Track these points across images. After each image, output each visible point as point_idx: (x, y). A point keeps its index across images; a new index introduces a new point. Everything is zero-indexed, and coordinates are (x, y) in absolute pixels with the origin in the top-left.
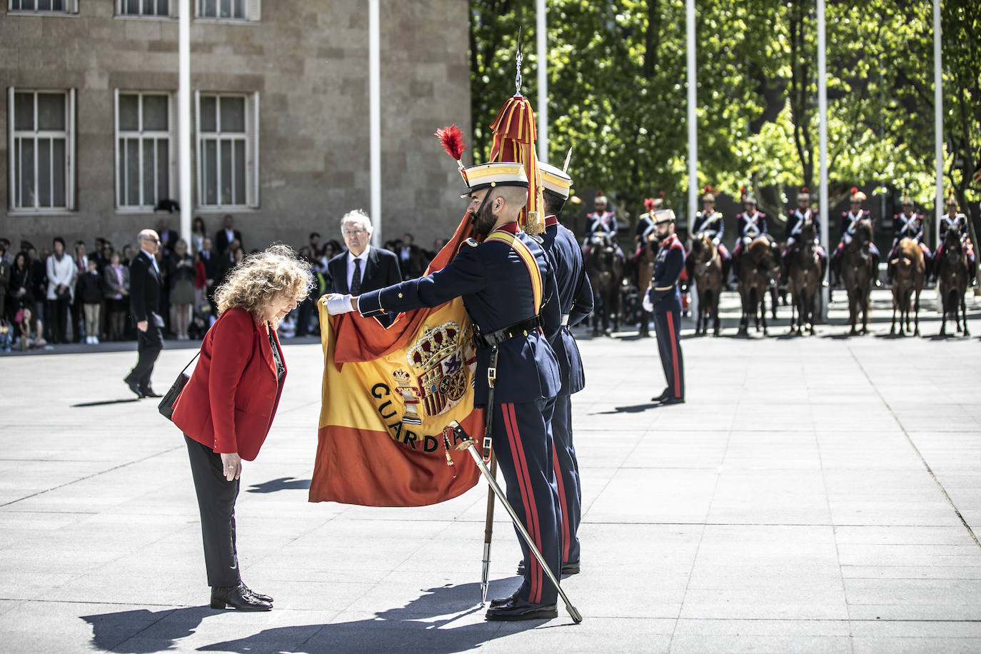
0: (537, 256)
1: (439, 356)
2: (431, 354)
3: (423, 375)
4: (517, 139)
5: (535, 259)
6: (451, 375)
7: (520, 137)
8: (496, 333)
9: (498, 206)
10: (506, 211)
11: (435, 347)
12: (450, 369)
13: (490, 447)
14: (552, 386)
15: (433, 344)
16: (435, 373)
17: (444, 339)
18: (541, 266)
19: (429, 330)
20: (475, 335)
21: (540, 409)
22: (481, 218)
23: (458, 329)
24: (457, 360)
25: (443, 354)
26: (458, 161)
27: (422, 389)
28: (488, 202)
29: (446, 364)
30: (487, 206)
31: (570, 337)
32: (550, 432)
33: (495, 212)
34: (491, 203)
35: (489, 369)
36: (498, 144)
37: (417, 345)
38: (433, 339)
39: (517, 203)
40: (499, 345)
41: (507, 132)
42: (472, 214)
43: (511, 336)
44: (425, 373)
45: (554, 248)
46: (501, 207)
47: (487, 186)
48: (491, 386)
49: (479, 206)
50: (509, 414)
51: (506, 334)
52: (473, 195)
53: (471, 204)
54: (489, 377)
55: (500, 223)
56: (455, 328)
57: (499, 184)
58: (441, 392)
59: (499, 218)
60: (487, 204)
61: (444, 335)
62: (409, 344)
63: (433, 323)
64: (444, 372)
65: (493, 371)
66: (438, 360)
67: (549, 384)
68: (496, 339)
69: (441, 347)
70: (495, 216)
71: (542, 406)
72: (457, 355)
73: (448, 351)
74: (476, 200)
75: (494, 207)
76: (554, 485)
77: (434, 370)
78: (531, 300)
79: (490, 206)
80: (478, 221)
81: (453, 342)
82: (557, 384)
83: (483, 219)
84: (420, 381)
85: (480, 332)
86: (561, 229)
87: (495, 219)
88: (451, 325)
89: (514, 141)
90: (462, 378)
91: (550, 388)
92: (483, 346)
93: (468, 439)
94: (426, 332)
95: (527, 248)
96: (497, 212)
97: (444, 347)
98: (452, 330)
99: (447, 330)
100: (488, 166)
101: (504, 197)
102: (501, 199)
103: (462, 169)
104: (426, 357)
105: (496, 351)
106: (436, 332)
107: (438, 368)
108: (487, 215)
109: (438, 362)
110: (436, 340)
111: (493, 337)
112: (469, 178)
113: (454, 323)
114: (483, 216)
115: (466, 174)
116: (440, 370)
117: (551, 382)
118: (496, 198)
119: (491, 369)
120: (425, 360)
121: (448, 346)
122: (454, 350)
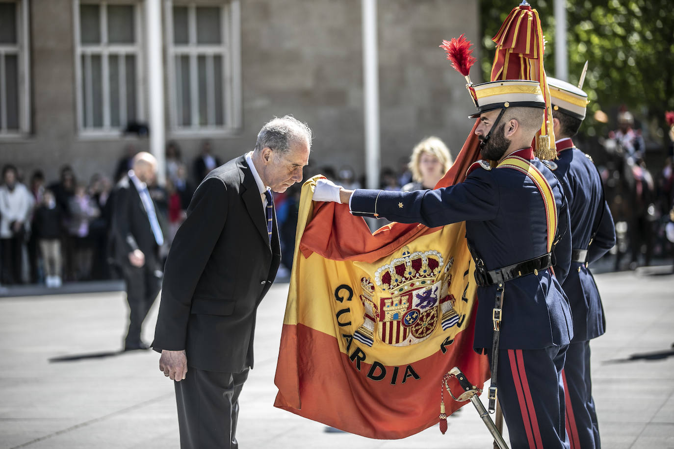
0: (553, 187)
1: (412, 285)
2: (404, 280)
4: (525, 55)
5: (551, 189)
6: (421, 310)
7: (528, 52)
8: (503, 270)
9: (510, 129)
10: (519, 135)
11: (410, 274)
12: (421, 301)
13: (496, 398)
14: (564, 331)
17: (424, 268)
18: (557, 198)
19: (407, 253)
20: (478, 270)
21: (552, 357)
22: (491, 141)
23: (442, 261)
24: (433, 295)
25: (417, 284)
26: (466, 77)
29: (418, 296)
30: (499, 131)
31: (588, 276)
32: (561, 383)
33: (508, 135)
34: (504, 126)
35: (494, 310)
36: (502, 60)
38: (409, 265)
39: (532, 126)
40: (507, 284)
41: (513, 45)
42: (481, 137)
43: (520, 275)
45: (569, 176)
46: (514, 130)
48: (496, 329)
49: (489, 129)
50: (517, 362)
51: (514, 273)
52: (483, 115)
53: (480, 125)
54: (494, 319)
55: (513, 148)
56: (439, 259)
57: (514, 105)
58: (404, 324)
59: (512, 143)
60: (498, 126)
61: (425, 264)
65: (499, 312)
66: (411, 288)
67: (561, 330)
68: (503, 275)
69: (417, 275)
70: (507, 140)
71: (554, 354)
72: (433, 289)
73: (423, 282)
74: (485, 121)
75: (507, 130)
76: (567, 444)
77: (403, 298)
78: (544, 236)
79: (502, 129)
80: (487, 144)
81: (432, 274)
83: (493, 143)
85: (485, 267)
86: (577, 154)
87: (506, 144)
88: (435, 254)
89: (521, 56)
91: (562, 334)
92: (488, 283)
93: (471, 388)
94: (404, 255)
95: (543, 176)
96: (510, 135)
97: (420, 276)
98: (435, 260)
99: (429, 259)
100: (502, 84)
101: (516, 120)
102: (514, 121)
103: (470, 85)
104: (397, 280)
105: (501, 290)
106: (416, 258)
107: (407, 297)
108: (498, 140)
109: (409, 291)
110: (413, 266)
111: (500, 274)
112: (478, 96)
113: (438, 253)
114: (494, 139)
115: (475, 92)
116: (410, 301)
117: (563, 328)
118: (507, 120)
119: (497, 310)
120: (395, 283)
121: (425, 277)
122: (431, 284)
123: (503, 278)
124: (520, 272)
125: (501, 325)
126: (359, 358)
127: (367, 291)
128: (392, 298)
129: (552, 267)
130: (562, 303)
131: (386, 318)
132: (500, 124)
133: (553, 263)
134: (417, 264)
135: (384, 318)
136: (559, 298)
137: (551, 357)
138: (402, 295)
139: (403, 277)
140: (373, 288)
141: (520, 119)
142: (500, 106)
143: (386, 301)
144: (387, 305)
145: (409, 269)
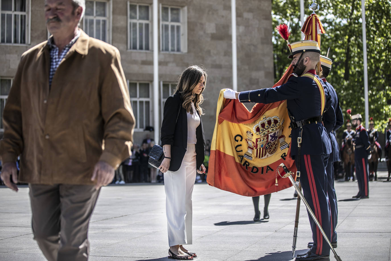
1: (268, 131)
2: (265, 130)
5: (323, 88)
6: (272, 142)
8: (302, 121)
9: (306, 61)
12: (272, 138)
14: (328, 149)
17: (272, 124)
18: (326, 92)
20: (291, 121)
24: (276, 135)
25: (270, 131)
28: (302, 59)
29: (271, 136)
30: (301, 60)
33: (305, 64)
34: (303, 59)
35: (298, 138)
37: (259, 124)
38: (267, 122)
40: (304, 127)
42: (294, 65)
43: (310, 123)
46: (308, 62)
47: (301, 52)
48: (299, 146)
49: (297, 61)
50: (308, 161)
52: (294, 56)
53: (293, 60)
54: (298, 142)
57: (307, 51)
58: (265, 148)
59: (307, 67)
61: (272, 122)
63: (267, 116)
64: (269, 140)
65: (300, 139)
69: (270, 127)
70: (305, 66)
72: (276, 133)
73: (273, 130)
74: (295, 58)
75: (304, 61)
77: (265, 138)
79: (303, 61)
81: (276, 126)
82: (330, 149)
83: (299, 67)
85: (295, 120)
90: (276, 145)
92: (296, 127)
93: (289, 172)
94: (264, 118)
95: (320, 82)
98: (277, 120)
99: (274, 120)
100: (302, 42)
102: (307, 58)
103: (288, 44)
104: (262, 130)
105: (302, 129)
106: (269, 120)
107: (267, 137)
108: (301, 65)
109: (267, 134)
110: (268, 124)
111: (301, 123)
112: (292, 48)
113: (278, 117)
116: (267, 138)
117: (327, 147)
118: (305, 57)
119: (299, 138)
121: (273, 127)
122: (276, 130)
123: (302, 124)
124: (309, 122)
125: (301, 144)
126: (246, 165)
127: (250, 137)
128: (260, 138)
129: (322, 122)
130: (327, 137)
131: (258, 146)
133: (323, 120)
134: (269, 122)
135: (257, 147)
136: (326, 135)
137: (322, 158)
138: (264, 136)
139: (265, 128)
140: (252, 135)
141: (310, 57)
143: (258, 140)
144: (259, 141)
145: (266, 125)
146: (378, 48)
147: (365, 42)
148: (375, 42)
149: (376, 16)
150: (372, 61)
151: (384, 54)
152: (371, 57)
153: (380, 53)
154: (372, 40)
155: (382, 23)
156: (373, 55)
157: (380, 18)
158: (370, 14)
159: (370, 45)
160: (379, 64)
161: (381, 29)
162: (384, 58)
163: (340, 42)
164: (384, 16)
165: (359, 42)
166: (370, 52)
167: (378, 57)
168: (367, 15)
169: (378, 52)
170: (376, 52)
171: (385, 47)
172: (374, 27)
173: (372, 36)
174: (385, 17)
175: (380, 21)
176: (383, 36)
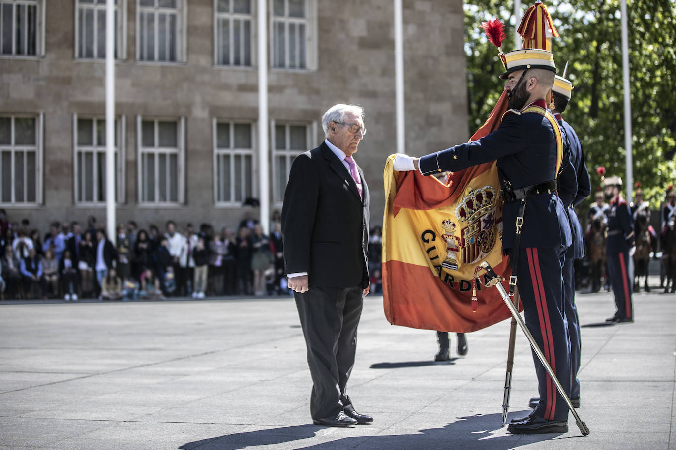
1: (480, 213)
2: (473, 211)
3: (466, 228)
6: (486, 231)
8: (525, 189)
9: (531, 85)
10: (536, 90)
11: (477, 205)
12: (486, 225)
13: (515, 284)
15: (475, 202)
16: (475, 227)
17: (484, 199)
19: (472, 191)
22: (516, 93)
23: (495, 192)
24: (492, 218)
25: (482, 212)
26: (499, 48)
27: (463, 240)
30: (522, 86)
33: (529, 89)
34: (526, 82)
35: (517, 218)
37: (462, 202)
38: (475, 199)
39: (546, 84)
40: (527, 199)
42: (509, 91)
43: (538, 193)
44: (468, 227)
46: (533, 86)
48: (518, 232)
49: (515, 85)
50: (533, 256)
52: (510, 75)
53: (509, 82)
54: (517, 225)
55: (532, 99)
56: (493, 191)
57: (534, 67)
58: (477, 245)
59: (532, 95)
60: (522, 83)
61: (484, 196)
62: (456, 201)
63: (475, 186)
64: (482, 227)
65: (521, 220)
66: (479, 216)
67: (566, 235)
69: (481, 206)
70: (529, 93)
71: (559, 252)
72: (492, 214)
73: (486, 210)
74: (512, 79)
75: (528, 85)
79: (525, 84)
80: (513, 96)
81: (490, 203)
83: (518, 95)
84: (463, 233)
85: (511, 187)
88: (490, 188)
90: (492, 236)
91: (566, 238)
93: (496, 277)
94: (470, 192)
95: (555, 120)
96: (531, 89)
97: (483, 206)
98: (490, 192)
99: (486, 192)
100: (526, 52)
101: (536, 78)
102: (533, 79)
103: (501, 54)
104: (469, 213)
105: (524, 203)
106: (478, 193)
107: (477, 223)
108: (521, 92)
111: (523, 192)
112: (507, 61)
113: (492, 186)
114: (518, 92)
115: (505, 59)
116: (479, 226)
118: (530, 78)
119: (520, 218)
120: (469, 215)
121: (486, 205)
122: (491, 209)
123: (525, 195)
125: (522, 230)
126: (450, 280)
131: (466, 243)
132: (523, 81)
134: (479, 197)
135: (464, 245)
137: (557, 254)
138: (474, 223)
140: (454, 225)
141: (538, 78)
142: (523, 68)
143: (465, 230)
146: (649, 63)
147: (626, 51)
148: (644, 52)
149: (645, 7)
150: (638, 84)
151: (658, 73)
152: (636, 78)
153: (652, 70)
154: (638, 48)
155: (655, 19)
156: (639, 75)
157: (652, 10)
158: (634, 4)
159: (635, 56)
160: (651, 90)
161: (653, 30)
162: (658, 79)
163: (583, 52)
164: (660, 6)
165: (615, 52)
166: (634, 69)
167: (647, 78)
168: (630, 5)
169: (649, 70)
170: (644, 70)
171: (661, 62)
172: (642, 25)
173: (637, 42)
174: (661, 9)
175: (653, 17)
176: (656, 41)
